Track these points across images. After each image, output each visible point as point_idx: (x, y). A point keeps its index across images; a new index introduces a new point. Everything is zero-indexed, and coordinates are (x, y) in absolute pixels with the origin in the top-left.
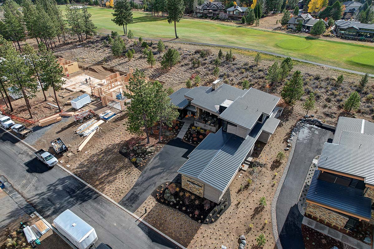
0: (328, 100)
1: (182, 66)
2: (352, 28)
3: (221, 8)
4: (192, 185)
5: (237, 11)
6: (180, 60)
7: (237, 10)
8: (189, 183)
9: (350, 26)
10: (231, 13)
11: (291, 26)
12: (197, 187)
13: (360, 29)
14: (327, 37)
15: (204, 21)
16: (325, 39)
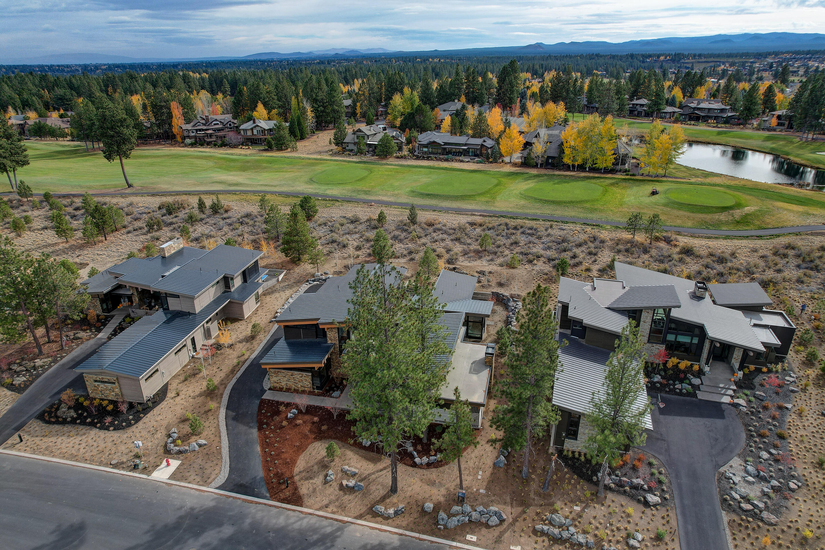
0: (358, 248)
1: (129, 232)
2: (434, 142)
3: (230, 125)
4: (102, 386)
5: (258, 129)
6: (126, 223)
7: (258, 126)
8: (96, 384)
9: (432, 140)
10: (249, 133)
11: (351, 147)
12: (109, 386)
13: (446, 144)
14: (401, 160)
15: (197, 151)
16: (397, 163)
